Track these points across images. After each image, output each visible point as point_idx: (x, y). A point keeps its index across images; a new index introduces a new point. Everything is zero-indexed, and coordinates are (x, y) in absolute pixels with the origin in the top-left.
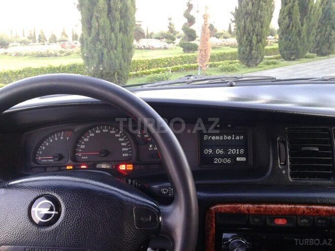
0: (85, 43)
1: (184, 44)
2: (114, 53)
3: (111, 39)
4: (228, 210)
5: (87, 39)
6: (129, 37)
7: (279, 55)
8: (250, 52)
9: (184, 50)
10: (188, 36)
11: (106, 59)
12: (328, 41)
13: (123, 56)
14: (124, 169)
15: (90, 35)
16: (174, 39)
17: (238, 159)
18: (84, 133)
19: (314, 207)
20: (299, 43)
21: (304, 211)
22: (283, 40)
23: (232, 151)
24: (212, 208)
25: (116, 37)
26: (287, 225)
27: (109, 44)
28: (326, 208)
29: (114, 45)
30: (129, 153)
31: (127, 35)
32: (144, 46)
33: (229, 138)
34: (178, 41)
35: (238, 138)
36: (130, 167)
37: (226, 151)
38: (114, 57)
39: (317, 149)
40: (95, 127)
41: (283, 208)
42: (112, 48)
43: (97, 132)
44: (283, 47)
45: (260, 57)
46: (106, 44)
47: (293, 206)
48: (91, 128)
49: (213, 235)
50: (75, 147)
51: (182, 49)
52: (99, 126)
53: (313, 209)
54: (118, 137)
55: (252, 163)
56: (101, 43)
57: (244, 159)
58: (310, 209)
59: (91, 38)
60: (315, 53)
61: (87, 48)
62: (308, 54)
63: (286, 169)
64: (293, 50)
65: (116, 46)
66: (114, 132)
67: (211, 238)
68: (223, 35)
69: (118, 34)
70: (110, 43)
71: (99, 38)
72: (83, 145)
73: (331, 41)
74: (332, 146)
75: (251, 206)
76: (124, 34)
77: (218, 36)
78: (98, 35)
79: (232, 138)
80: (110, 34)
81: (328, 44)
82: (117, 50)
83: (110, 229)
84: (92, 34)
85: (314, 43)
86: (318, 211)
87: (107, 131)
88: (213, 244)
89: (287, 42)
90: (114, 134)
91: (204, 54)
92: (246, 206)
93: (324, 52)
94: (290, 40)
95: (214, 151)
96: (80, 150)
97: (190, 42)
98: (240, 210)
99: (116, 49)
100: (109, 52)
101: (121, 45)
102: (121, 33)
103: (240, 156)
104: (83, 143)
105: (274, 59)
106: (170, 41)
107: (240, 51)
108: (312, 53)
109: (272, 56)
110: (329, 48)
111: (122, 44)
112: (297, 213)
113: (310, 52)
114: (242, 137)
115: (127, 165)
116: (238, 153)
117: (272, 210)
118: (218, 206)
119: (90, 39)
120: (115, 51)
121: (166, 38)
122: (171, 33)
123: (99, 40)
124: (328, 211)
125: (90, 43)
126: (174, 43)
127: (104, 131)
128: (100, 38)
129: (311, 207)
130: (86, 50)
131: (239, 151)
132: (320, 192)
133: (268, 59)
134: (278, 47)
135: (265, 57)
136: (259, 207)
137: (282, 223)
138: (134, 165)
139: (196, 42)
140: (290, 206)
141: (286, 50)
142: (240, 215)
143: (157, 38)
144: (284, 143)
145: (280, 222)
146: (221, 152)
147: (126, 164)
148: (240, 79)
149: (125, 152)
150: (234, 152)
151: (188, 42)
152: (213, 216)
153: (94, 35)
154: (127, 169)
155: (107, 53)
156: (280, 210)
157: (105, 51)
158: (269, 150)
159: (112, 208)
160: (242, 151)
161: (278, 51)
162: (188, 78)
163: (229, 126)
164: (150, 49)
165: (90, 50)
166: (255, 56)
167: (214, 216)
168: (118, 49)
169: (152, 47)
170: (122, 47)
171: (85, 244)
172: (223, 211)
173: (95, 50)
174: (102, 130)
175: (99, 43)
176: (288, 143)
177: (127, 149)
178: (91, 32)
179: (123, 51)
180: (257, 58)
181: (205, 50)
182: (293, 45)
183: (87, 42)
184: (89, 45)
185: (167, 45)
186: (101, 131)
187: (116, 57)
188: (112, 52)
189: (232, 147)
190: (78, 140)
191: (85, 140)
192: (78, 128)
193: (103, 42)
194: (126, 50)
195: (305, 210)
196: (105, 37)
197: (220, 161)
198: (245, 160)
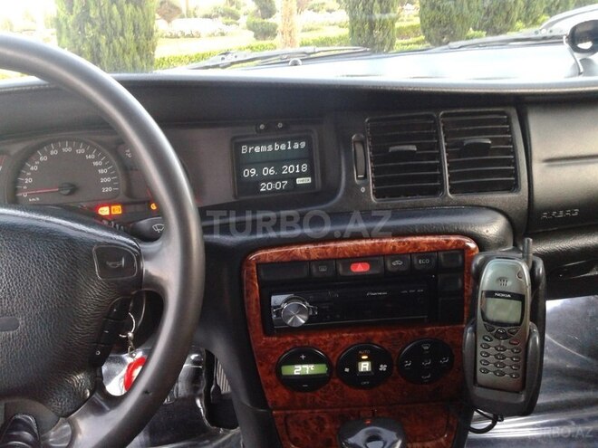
0: (64, 27)
1: (254, 24)
2: (120, 43)
3: (111, 18)
4: (275, 257)
5: (66, 20)
6: (145, 10)
7: (423, 37)
8: (371, 33)
9: (256, 36)
10: (261, 9)
11: (106, 54)
12: (504, 7)
13: (137, 48)
14: (107, 213)
15: (71, 12)
16: (237, 18)
17: (299, 181)
18: (29, 155)
19: (410, 239)
20: (454, 13)
21: (394, 247)
22: (427, 9)
23: (288, 169)
24: (252, 257)
25: (122, 14)
26: (371, 272)
27: (109, 26)
28: (428, 239)
29: (120, 28)
30: (113, 186)
31: (142, 8)
32: (183, 33)
33: (283, 147)
34: (243, 21)
35: (296, 146)
36: (117, 210)
37: (279, 169)
38: (121, 51)
39: (413, 148)
40: (47, 144)
41: (362, 246)
42: (115, 34)
43: (52, 153)
44: (427, 21)
45: (388, 41)
46: (103, 27)
47: (377, 241)
48: (40, 147)
49: (256, 300)
50: (16, 182)
51: (252, 33)
52: (55, 142)
53: (409, 243)
54: (92, 160)
55: (320, 185)
56: (94, 25)
57: (307, 180)
58: (404, 243)
59: (74, 16)
60: (483, 30)
61: (68, 36)
62: (471, 32)
63: (367, 185)
64: (445, 27)
65: (123, 30)
66: (83, 151)
67: (253, 305)
68: (325, 7)
69: (125, 7)
70: (111, 26)
71: (88, 16)
72: (28, 177)
73: (509, 8)
74: (438, 142)
75: (311, 247)
76: (135, 7)
77: (316, 8)
78: (88, 11)
79: (287, 146)
80: (110, 8)
81: (504, 14)
82: (124, 38)
83: (54, 282)
84: (74, 9)
85: (481, 12)
86: (415, 245)
87: (70, 150)
88: (258, 316)
89: (434, 13)
90: (83, 155)
91: (289, 39)
92: (304, 248)
93: (498, 27)
94: (439, 8)
95: (260, 171)
96: (25, 187)
97: (265, 20)
98: (295, 255)
99: (122, 34)
100: (111, 42)
101: (131, 27)
102: (130, 5)
103: (301, 175)
104: (29, 174)
105: (415, 44)
106: (230, 20)
107: (353, 31)
108: (479, 30)
109: (411, 40)
110: (506, 20)
111: (134, 26)
112: (384, 250)
113: (475, 29)
114: (303, 144)
115: (113, 207)
116: (298, 171)
117: (344, 249)
118: (260, 253)
119: (71, 19)
120: (121, 39)
121: (223, 15)
122: (232, 5)
123: (90, 21)
124: (431, 243)
125: (74, 26)
126: (238, 25)
127: (64, 150)
128: (92, 15)
129: (405, 240)
130: (67, 41)
131: (300, 168)
132: (419, 216)
133: (403, 44)
134: (419, 22)
135: (398, 41)
136: (323, 248)
137: (362, 270)
138: (124, 205)
139: (276, 20)
140: (373, 242)
141: (434, 26)
142: (296, 263)
143: (206, 16)
144: (363, 143)
145: (360, 268)
146: (271, 171)
147: (110, 205)
148: (311, 56)
149: (106, 185)
150: (291, 169)
151: (261, 20)
152: (253, 271)
153: (79, 11)
154: (113, 213)
155: (106, 44)
156: (357, 248)
157: (103, 39)
158: (340, 158)
159: (54, 249)
160: (305, 167)
161: (420, 30)
162: (223, 59)
163: (280, 125)
164: (193, 37)
165: (74, 41)
166: (380, 40)
167: (255, 268)
168: (127, 35)
169: (197, 32)
170: (134, 31)
171: (13, 311)
172: (268, 260)
173: (84, 39)
174: (61, 148)
175: (89, 25)
176: (369, 143)
177: (108, 180)
178: (73, 5)
179: (136, 38)
180: (383, 43)
181: (290, 32)
182: (444, 18)
183: (66, 24)
184: (72, 30)
185: (226, 29)
186: (60, 150)
187: (124, 51)
188: (115, 41)
189: (288, 161)
190: (19, 170)
191: (32, 168)
192: (16, 148)
193: (98, 24)
194: (143, 35)
195: (396, 245)
196: (100, 13)
197: (270, 187)
198: (310, 181)
